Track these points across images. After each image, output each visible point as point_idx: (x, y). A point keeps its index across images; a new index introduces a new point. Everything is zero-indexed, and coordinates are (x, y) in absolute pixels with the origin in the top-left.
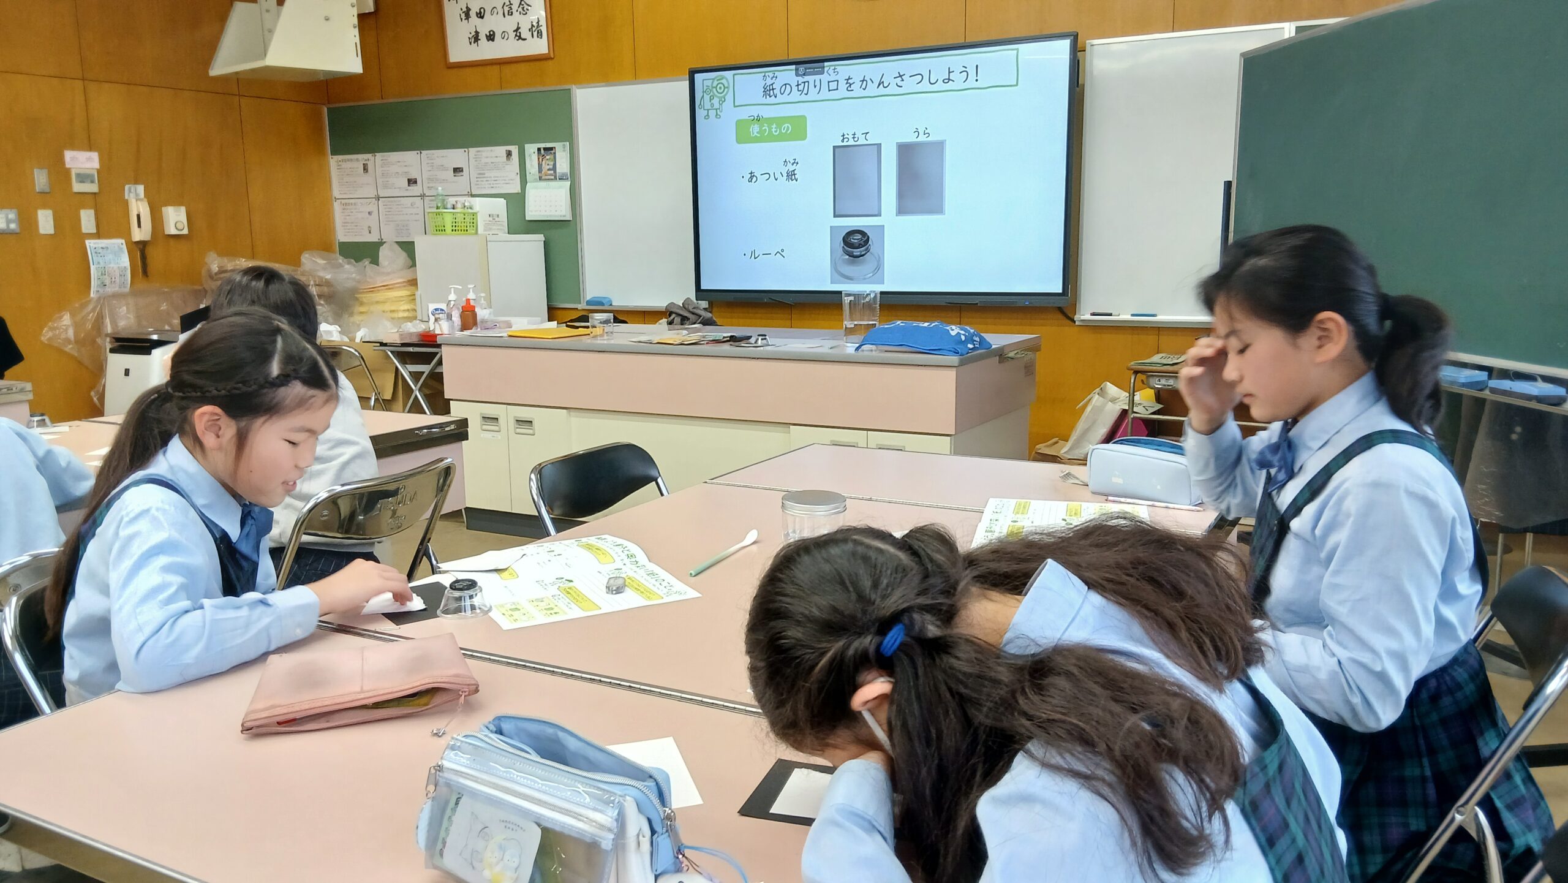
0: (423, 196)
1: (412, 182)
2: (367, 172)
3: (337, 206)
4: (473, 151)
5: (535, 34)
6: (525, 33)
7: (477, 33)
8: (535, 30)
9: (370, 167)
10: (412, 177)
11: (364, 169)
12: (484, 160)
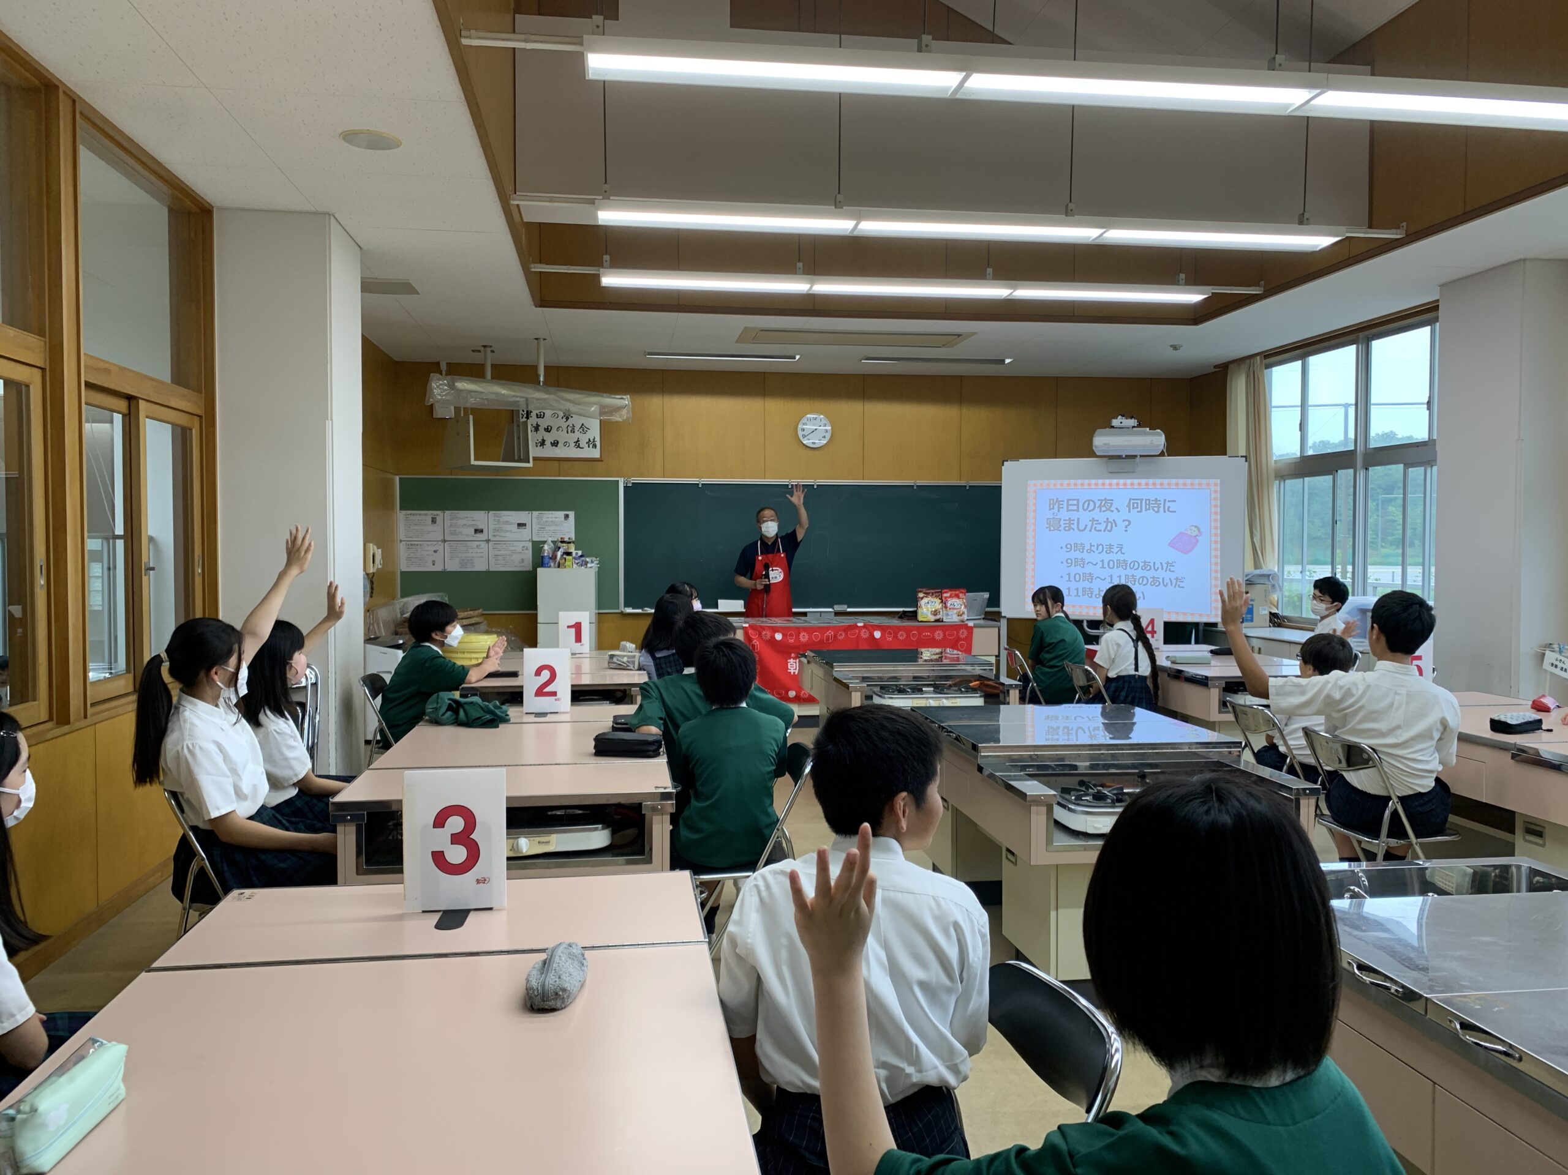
0: (488, 541)
1: (476, 531)
2: (435, 523)
3: (402, 547)
4: (536, 513)
5: (591, 446)
6: (583, 443)
7: (544, 441)
8: (591, 443)
9: (439, 520)
10: (480, 527)
11: (432, 521)
12: (544, 520)
